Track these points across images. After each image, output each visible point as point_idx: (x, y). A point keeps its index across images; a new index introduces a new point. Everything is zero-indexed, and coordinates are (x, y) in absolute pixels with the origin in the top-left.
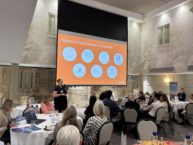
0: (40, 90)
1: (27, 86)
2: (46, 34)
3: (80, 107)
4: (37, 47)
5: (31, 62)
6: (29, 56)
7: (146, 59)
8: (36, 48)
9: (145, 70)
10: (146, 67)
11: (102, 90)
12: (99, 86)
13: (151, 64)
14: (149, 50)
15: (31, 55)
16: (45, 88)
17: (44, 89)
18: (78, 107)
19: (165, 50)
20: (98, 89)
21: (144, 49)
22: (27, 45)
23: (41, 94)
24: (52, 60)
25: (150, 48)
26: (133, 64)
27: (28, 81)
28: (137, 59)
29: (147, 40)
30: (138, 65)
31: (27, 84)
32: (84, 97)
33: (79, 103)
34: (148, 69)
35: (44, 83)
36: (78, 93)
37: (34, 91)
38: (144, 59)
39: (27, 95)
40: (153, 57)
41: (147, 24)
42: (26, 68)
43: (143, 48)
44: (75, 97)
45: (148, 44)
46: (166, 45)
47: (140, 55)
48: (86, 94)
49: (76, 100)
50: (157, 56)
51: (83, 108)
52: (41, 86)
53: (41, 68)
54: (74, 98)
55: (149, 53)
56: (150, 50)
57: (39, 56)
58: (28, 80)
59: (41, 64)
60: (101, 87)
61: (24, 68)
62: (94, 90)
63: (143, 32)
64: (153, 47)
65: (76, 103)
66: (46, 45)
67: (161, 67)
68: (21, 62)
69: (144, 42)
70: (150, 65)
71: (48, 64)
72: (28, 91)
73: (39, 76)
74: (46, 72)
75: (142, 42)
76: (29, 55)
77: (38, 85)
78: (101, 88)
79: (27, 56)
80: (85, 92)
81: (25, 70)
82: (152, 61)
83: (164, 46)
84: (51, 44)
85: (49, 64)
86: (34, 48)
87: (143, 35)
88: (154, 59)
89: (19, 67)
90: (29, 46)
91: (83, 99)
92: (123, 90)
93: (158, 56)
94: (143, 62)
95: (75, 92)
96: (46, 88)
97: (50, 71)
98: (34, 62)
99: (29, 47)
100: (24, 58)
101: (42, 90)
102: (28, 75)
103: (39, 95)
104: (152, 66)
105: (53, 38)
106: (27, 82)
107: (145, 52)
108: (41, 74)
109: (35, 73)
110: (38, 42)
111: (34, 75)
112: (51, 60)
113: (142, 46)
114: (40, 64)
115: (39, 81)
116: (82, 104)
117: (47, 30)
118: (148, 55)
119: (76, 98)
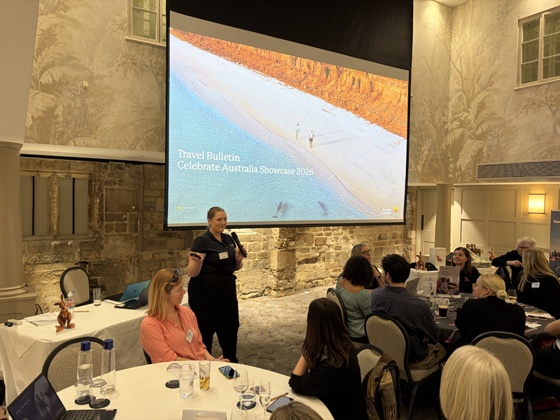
0: (107, 242)
1: (55, 227)
2: (121, 27)
5: (69, 139)
6: (57, 116)
7: (468, 133)
9: (463, 169)
10: (465, 160)
11: (315, 237)
13: (485, 150)
14: (480, 101)
15: (68, 111)
16: (124, 233)
17: (118, 237)
19: (544, 100)
20: (300, 235)
21: (460, 98)
22: (49, 70)
23: (110, 256)
24: (147, 132)
25: (485, 93)
26: (422, 149)
27: (59, 211)
28: (434, 133)
29: (474, 65)
30: (438, 152)
31: (54, 220)
34: (475, 165)
35: (119, 218)
37: (82, 244)
38: (460, 131)
39: (57, 262)
40: (496, 126)
41: (475, 10)
42: (50, 160)
43: (458, 94)
45: (478, 79)
46: (550, 84)
47: (444, 119)
48: (263, 251)
50: (510, 121)
52: (108, 228)
53: (107, 161)
55: (479, 112)
56: (482, 101)
57: (98, 116)
58: (59, 206)
59: (107, 147)
61: (41, 162)
63: (457, 39)
64: (497, 91)
66: (125, 74)
67: (527, 161)
68: (29, 139)
69: (461, 74)
70: (483, 154)
71: (132, 147)
72: (61, 245)
73: (100, 189)
74: (127, 175)
75: (454, 72)
76: (59, 111)
77: (96, 224)
79: (49, 113)
81: (47, 167)
82: (492, 140)
83: (541, 85)
84: (142, 70)
85: (138, 147)
86: (79, 85)
87: (457, 48)
88: (500, 132)
89: (22, 155)
90: (56, 73)
92: (378, 235)
93: (514, 122)
94: (454, 142)
96: (128, 232)
97: (139, 173)
98: (78, 140)
99: (56, 79)
100: (38, 122)
101: (111, 242)
102: (59, 188)
103: (102, 259)
104: (489, 156)
105: (150, 48)
106: (55, 212)
107: (462, 107)
108: (107, 183)
109: (83, 179)
110: (92, 60)
111: (82, 187)
112: (145, 130)
113: (454, 86)
114: (102, 147)
115: (99, 210)
118: (476, 117)
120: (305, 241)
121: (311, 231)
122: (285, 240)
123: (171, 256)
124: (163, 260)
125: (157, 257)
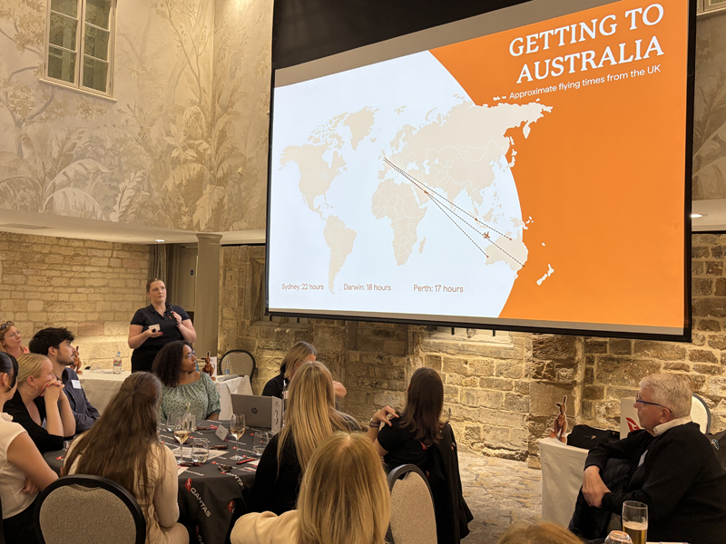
3: (486, 450)
12: (633, 341)
18: (475, 447)
32: (513, 392)
33: (481, 426)
36: (476, 364)
44: (459, 387)
49: (464, 401)
51: (505, 457)
54: (456, 391)
62: (564, 356)
65: (466, 419)
80: (523, 365)
91: (511, 403)
95: (458, 357)
116: (501, 436)
119: (468, 394)
120: (632, 375)
121: (648, 356)
122: (548, 362)
123: (380, 361)
124: (371, 365)
125: (365, 360)
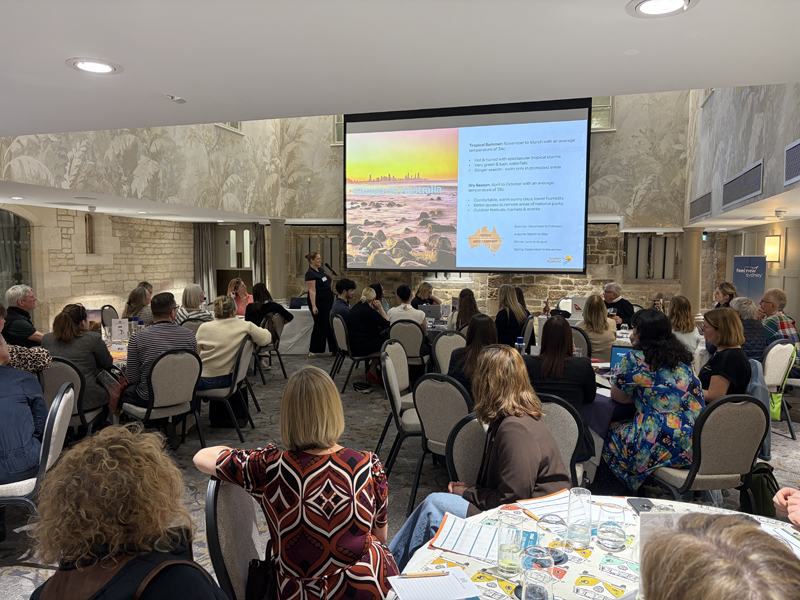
4: (312, 177)
8: (309, 180)
60: (542, 279)
78: (542, 284)
117: (331, 130)
